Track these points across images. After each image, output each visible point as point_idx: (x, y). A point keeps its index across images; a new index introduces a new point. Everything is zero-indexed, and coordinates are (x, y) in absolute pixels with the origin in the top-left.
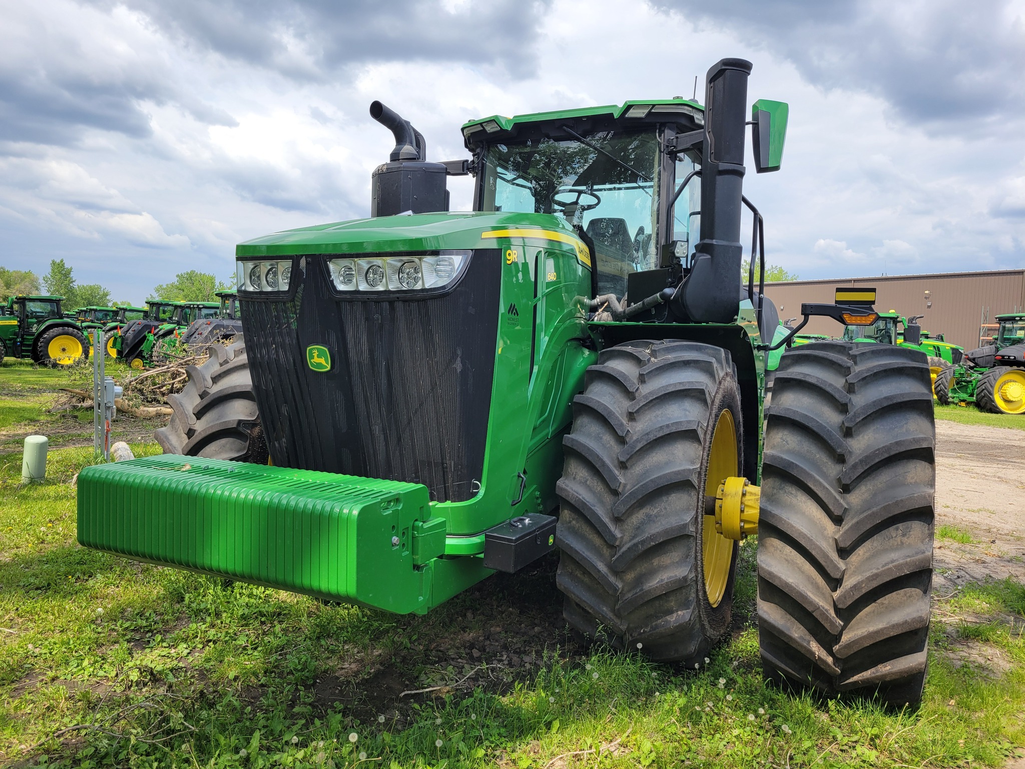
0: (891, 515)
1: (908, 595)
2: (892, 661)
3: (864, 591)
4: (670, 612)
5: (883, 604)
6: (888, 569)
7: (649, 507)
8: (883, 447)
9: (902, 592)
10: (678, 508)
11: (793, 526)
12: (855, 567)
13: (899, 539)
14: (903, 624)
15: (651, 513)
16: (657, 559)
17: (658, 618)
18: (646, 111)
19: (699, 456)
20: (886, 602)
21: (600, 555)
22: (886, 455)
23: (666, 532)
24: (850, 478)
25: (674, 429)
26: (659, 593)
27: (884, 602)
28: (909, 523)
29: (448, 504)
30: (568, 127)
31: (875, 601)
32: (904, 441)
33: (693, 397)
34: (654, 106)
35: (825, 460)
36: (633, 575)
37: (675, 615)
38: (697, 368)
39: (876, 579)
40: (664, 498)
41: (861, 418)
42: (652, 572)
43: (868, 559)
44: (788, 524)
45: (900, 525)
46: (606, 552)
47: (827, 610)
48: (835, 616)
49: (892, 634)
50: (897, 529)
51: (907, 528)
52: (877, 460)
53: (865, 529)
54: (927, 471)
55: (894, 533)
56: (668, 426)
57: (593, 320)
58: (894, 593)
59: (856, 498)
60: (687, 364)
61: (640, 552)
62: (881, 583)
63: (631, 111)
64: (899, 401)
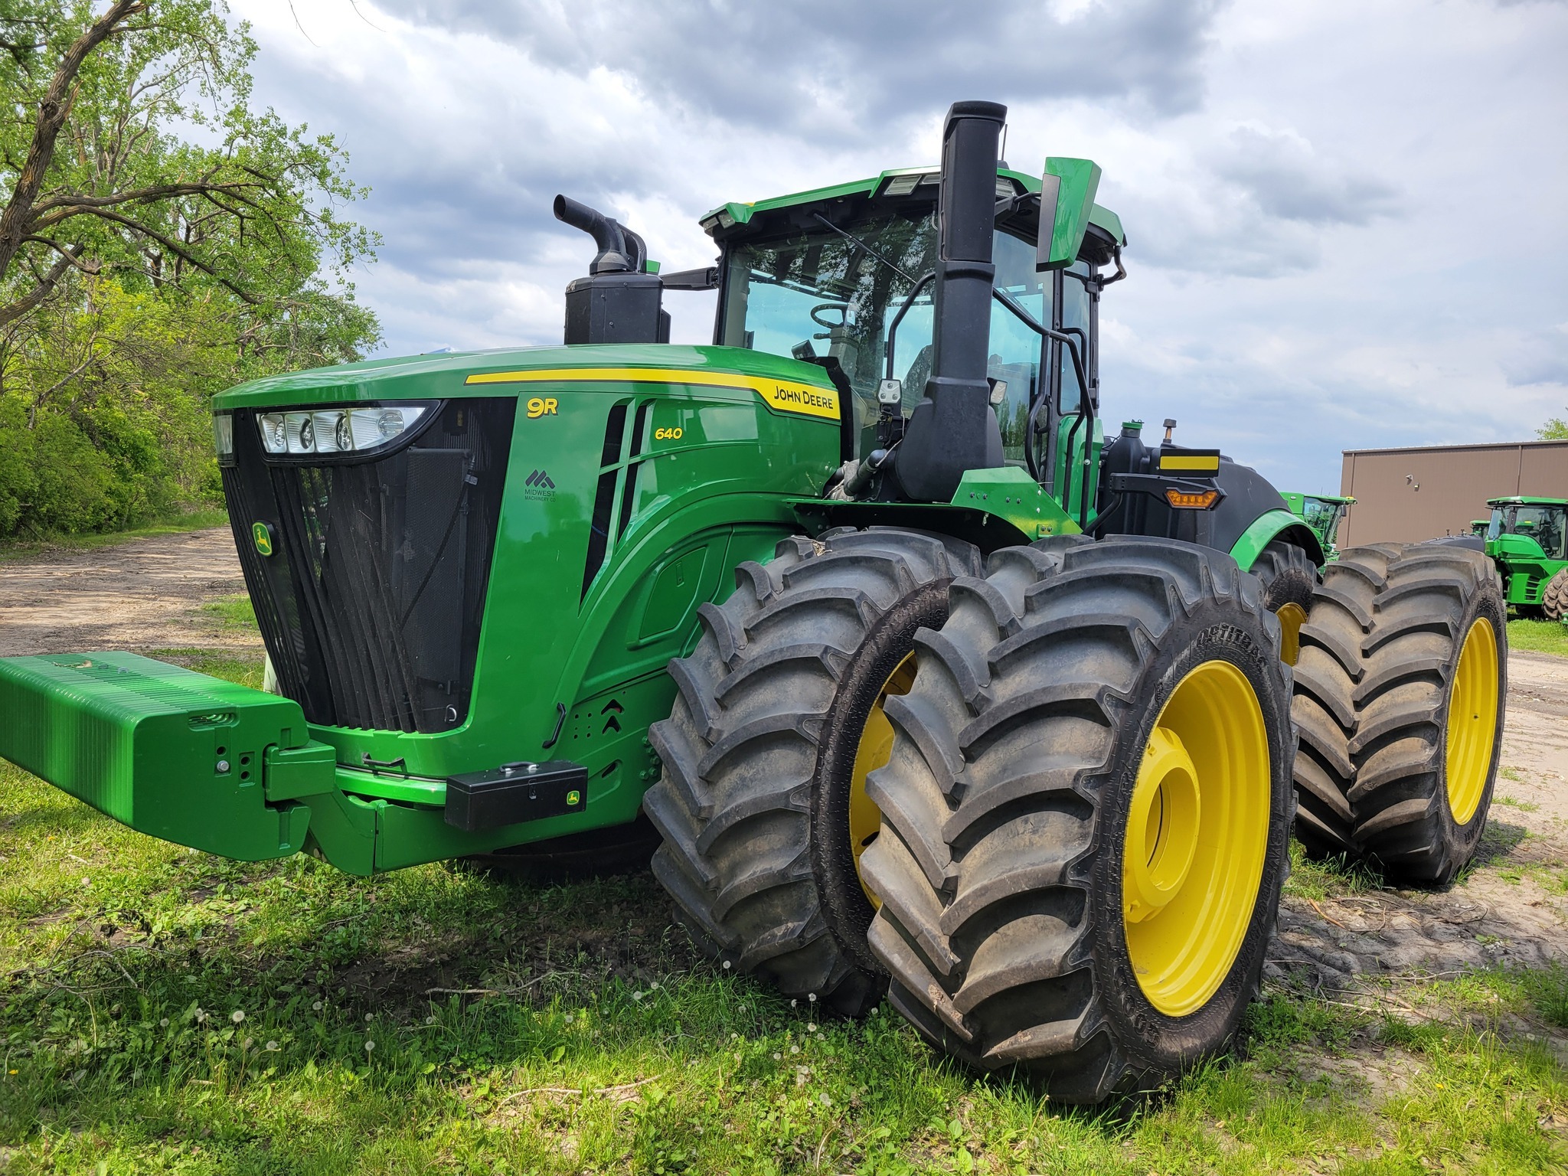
0: (1010, 798)
1: (1039, 925)
2: (1033, 1029)
3: (971, 911)
4: (778, 922)
5: (1006, 935)
6: (1001, 880)
7: (743, 765)
8: (1024, 695)
9: (1030, 919)
10: (781, 770)
11: (894, 807)
12: (971, 876)
13: (1027, 837)
14: (1025, 969)
15: (746, 775)
16: (752, 841)
17: (765, 929)
18: (914, 184)
19: (829, 697)
20: (1010, 932)
21: (690, 832)
22: (1024, 708)
23: (755, 802)
24: (969, 739)
25: (787, 656)
26: (749, 891)
27: (1009, 932)
28: (1045, 814)
29: (416, 735)
30: (820, 213)
31: (996, 930)
32: (1055, 688)
33: (839, 611)
34: (924, 175)
35: (956, 711)
36: (727, 863)
37: (783, 927)
38: (870, 568)
39: (983, 895)
40: (764, 755)
41: (1012, 649)
42: (747, 861)
43: (986, 864)
44: (890, 802)
45: (1031, 816)
46: (696, 827)
47: (934, 937)
48: (947, 947)
49: (1013, 983)
50: (1026, 821)
51: (1041, 821)
52: (1010, 714)
53: (976, 817)
54: (1094, 737)
55: (1021, 827)
56: (781, 650)
57: (829, 497)
58: (1020, 920)
59: (980, 772)
60: (855, 562)
61: (724, 829)
62: (991, 901)
63: (892, 185)
64: (1075, 626)
